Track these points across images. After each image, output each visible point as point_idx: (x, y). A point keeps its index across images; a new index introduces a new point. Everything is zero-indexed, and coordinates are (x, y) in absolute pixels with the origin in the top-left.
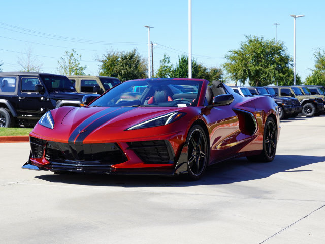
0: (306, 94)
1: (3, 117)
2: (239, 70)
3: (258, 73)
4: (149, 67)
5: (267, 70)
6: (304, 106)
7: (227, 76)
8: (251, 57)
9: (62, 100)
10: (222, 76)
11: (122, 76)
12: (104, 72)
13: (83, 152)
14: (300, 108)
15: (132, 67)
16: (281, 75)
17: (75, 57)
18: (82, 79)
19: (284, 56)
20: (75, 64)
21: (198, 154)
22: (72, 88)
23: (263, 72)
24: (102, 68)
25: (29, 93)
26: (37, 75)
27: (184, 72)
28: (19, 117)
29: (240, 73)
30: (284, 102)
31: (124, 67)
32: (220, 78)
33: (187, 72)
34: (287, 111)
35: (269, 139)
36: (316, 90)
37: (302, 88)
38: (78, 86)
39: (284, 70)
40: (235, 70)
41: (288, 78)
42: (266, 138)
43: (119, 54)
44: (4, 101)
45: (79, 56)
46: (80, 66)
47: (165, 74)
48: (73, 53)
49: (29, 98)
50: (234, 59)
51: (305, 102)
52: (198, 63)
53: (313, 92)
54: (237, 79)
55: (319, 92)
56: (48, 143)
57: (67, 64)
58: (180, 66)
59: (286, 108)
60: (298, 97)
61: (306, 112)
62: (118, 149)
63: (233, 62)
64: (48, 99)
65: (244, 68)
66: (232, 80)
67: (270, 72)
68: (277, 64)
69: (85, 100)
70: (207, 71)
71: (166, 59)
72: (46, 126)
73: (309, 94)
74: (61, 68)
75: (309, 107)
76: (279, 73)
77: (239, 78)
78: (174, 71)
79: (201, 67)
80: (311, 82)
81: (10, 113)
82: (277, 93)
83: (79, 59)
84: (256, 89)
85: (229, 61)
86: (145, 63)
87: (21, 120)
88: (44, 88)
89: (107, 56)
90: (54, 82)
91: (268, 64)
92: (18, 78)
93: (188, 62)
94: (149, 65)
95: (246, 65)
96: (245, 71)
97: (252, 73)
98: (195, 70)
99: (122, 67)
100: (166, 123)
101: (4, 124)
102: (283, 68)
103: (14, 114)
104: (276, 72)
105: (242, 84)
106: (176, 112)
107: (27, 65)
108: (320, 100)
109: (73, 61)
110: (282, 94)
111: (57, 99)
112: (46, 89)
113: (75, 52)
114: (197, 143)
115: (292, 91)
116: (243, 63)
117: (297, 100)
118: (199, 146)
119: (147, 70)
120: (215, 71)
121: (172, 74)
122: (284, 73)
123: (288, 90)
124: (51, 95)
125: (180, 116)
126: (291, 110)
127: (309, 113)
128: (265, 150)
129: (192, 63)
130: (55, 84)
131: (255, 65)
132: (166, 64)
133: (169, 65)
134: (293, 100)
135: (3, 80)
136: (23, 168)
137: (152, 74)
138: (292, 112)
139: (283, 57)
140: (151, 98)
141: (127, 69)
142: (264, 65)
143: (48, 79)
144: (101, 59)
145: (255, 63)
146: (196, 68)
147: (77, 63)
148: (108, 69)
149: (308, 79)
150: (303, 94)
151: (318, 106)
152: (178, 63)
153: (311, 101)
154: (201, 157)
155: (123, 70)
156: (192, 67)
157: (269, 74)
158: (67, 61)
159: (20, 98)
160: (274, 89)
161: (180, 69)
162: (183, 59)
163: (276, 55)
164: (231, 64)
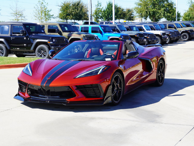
0: (183, 27)
1: (2, 49)
2: (143, 11)
3: (154, 13)
4: (89, 9)
5: (159, 11)
6: (182, 35)
7: (136, 15)
8: (150, 3)
9: (37, 39)
10: (133, 13)
11: (73, 15)
12: (62, 13)
13: (49, 90)
14: (180, 36)
15: (79, 10)
16: (168, 14)
17: (44, 4)
18: (48, 25)
19: (170, 2)
20: (44, 8)
21: (118, 89)
22: (43, 31)
23: (157, 12)
24: (61, 11)
25: (17, 35)
26: (22, 24)
27: (110, 12)
28: (11, 50)
29: (144, 13)
30: (170, 33)
31: (74, 10)
32: (132, 14)
33: (112, 11)
34: (172, 38)
35: (160, 72)
36: (189, 24)
37: (181, 23)
38: (46, 29)
39: (170, 11)
40: (141, 12)
41: (173, 16)
42: (158, 73)
43: (71, 1)
44: (2, 40)
45: (46, 3)
46: (47, 9)
47: (99, 13)
48: (43, 2)
49: (17, 38)
50: (140, 5)
51: (183, 32)
52: (118, 6)
53: (188, 26)
54: (142, 17)
55: (191, 25)
56: (28, 85)
57: (40, 9)
58: (108, 8)
59: (172, 37)
60: (178, 29)
61: (183, 38)
62: (70, 90)
63: (139, 7)
64: (28, 39)
65: (146, 10)
66: (139, 18)
67: (162, 12)
68: (166, 8)
69: (50, 53)
70: (124, 11)
71: (99, 4)
72: (28, 73)
73: (185, 27)
74: (36, 11)
75: (185, 35)
76: (167, 13)
77: (143, 16)
78: (104, 11)
79: (120, 8)
80: (186, 16)
81: (6, 47)
82: (166, 27)
83: (47, 6)
84: (153, 25)
85: (137, 6)
86: (87, 7)
87: (13, 51)
88: (26, 32)
89: (64, 3)
90: (32, 28)
91: (160, 8)
92: (10, 26)
93: (112, 5)
94: (89, 8)
95: (147, 8)
96: (147, 12)
97: (151, 13)
98: (117, 10)
99: (73, 10)
100: (98, 74)
101: (3, 54)
102: (169, 10)
103: (8, 48)
104: (166, 13)
105: (145, 20)
106: (104, 66)
107: (15, 10)
108: (191, 31)
109: (43, 7)
110: (169, 27)
111: (34, 39)
112: (27, 32)
113: (44, 1)
114: (117, 83)
115: (175, 26)
116: (146, 7)
117: (178, 31)
118: (118, 85)
119: (88, 11)
120: (129, 11)
121: (103, 13)
122: (170, 13)
123: (173, 25)
124: (30, 36)
125: (106, 69)
126: (174, 38)
127: (185, 38)
128: (158, 79)
129: (115, 6)
130: (32, 29)
131: (153, 8)
132: (99, 7)
133: (101, 7)
134: (175, 31)
135: (1, 27)
136: (14, 98)
137: (91, 14)
138: (175, 39)
139: (170, 4)
140: (90, 50)
141: (75, 11)
142: (158, 9)
143: (28, 26)
144: (60, 5)
145: (153, 7)
146: (117, 9)
147: (46, 8)
148: (64, 11)
149: (185, 14)
150: (182, 27)
151: (191, 35)
152: (107, 6)
153: (186, 32)
154: (119, 91)
155: (73, 11)
156: (115, 8)
157: (160, 13)
158: (40, 7)
159: (12, 38)
160: (164, 24)
161: (108, 10)
162: (109, 4)
163: (165, 2)
164: (138, 8)
